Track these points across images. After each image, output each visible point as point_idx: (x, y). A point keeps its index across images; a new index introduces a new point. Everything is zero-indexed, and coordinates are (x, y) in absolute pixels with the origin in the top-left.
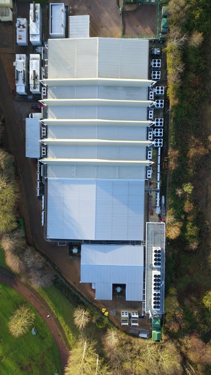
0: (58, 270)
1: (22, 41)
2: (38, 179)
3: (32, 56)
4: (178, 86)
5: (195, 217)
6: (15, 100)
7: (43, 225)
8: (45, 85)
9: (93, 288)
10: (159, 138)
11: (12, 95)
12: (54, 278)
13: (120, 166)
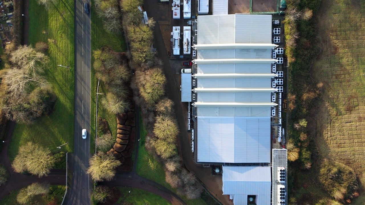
0: (204, 185)
1: (177, 16)
2: (189, 117)
3: (185, 28)
4: (294, 48)
5: (308, 144)
6: (170, 59)
7: (193, 152)
8: (195, 49)
9: (231, 198)
10: (280, 85)
11: (168, 55)
12: (202, 192)
13: (252, 108)
